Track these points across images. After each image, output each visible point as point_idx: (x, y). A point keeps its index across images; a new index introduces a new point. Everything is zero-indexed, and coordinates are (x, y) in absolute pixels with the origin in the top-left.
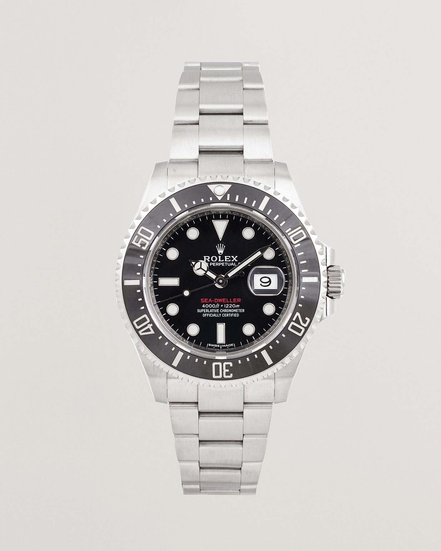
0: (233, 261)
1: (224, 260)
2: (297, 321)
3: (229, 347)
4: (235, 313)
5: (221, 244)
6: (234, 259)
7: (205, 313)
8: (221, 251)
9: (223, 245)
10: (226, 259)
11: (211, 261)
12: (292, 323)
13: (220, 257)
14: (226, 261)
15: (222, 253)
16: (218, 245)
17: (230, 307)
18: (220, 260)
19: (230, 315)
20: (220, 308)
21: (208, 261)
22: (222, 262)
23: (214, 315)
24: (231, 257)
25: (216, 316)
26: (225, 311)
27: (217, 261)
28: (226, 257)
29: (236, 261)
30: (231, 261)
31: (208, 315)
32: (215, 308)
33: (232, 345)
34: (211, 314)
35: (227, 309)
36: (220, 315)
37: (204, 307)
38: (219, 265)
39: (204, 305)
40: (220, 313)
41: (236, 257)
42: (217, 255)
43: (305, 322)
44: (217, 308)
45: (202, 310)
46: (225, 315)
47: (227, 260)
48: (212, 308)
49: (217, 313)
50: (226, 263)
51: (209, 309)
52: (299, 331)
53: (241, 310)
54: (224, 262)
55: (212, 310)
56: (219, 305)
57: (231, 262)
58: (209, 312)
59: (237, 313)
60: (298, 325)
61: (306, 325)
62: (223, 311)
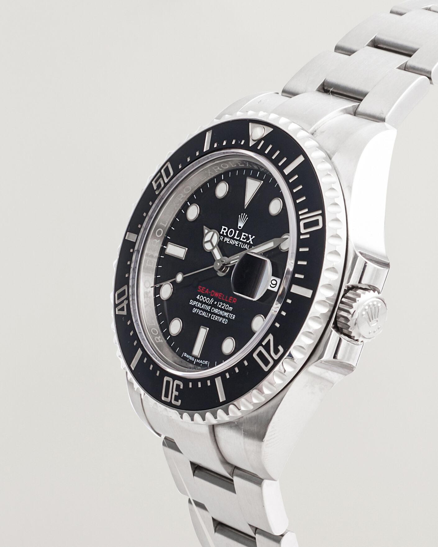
0: (248, 242)
1: (240, 238)
2: (267, 347)
3: (202, 364)
4: (224, 317)
5: (244, 214)
6: (251, 240)
7: (196, 308)
8: (241, 224)
9: (246, 215)
10: (243, 236)
11: (227, 236)
12: (261, 348)
13: (237, 232)
14: (241, 239)
15: (242, 227)
16: (242, 214)
17: (223, 307)
18: (235, 237)
19: (219, 318)
20: (213, 305)
21: (225, 234)
22: (237, 240)
23: (204, 314)
24: (248, 235)
25: (205, 316)
26: (216, 311)
27: (232, 238)
28: (243, 234)
29: (251, 243)
30: (246, 241)
31: (198, 311)
32: (207, 304)
33: (206, 362)
34: (201, 311)
35: (219, 308)
36: (209, 315)
37: (198, 298)
38: (233, 243)
39: (199, 296)
40: (210, 312)
41: (254, 237)
42: (236, 229)
43: (276, 351)
44: (210, 305)
45: (195, 303)
46: (214, 317)
47: (243, 239)
48: (205, 303)
49: (206, 311)
50: (240, 243)
51: (202, 302)
52: (266, 362)
53: (231, 316)
54: (239, 241)
55: (204, 306)
56: (213, 301)
57: (246, 243)
58: (200, 307)
59: (226, 318)
60: (267, 354)
61: (276, 357)
62: (214, 310)
